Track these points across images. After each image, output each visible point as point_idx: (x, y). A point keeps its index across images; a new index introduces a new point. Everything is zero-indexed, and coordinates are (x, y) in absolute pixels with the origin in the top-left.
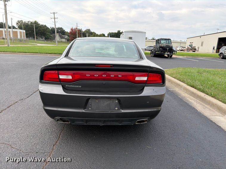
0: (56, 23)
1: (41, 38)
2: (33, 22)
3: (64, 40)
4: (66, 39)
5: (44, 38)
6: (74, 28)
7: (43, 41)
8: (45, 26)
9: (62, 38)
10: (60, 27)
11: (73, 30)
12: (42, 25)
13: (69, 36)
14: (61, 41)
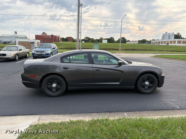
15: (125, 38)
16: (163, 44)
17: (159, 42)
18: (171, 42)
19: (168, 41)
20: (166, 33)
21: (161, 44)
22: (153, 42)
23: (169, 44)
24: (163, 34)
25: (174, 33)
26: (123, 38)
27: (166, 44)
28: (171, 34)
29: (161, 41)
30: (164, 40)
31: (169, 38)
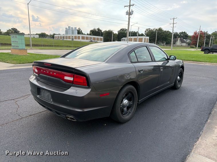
0: (174, 28)
1: (162, 43)
2: (158, 29)
3: (184, 44)
4: (187, 43)
5: (165, 43)
6: (198, 32)
7: (164, 45)
8: (168, 31)
9: (182, 42)
10: (183, 32)
11: (196, 33)
12: (165, 31)
13: (191, 40)
14: (181, 45)
15: (17, 30)
16: (68, 40)
17: (63, 37)
18: (76, 37)
19: (73, 37)
20: (69, 27)
21: (65, 39)
22: (56, 37)
23: (74, 40)
24: (66, 28)
25: (76, 28)
26: (15, 29)
27: (71, 40)
28: (74, 29)
29: (65, 36)
30: (68, 35)
31: (73, 33)
